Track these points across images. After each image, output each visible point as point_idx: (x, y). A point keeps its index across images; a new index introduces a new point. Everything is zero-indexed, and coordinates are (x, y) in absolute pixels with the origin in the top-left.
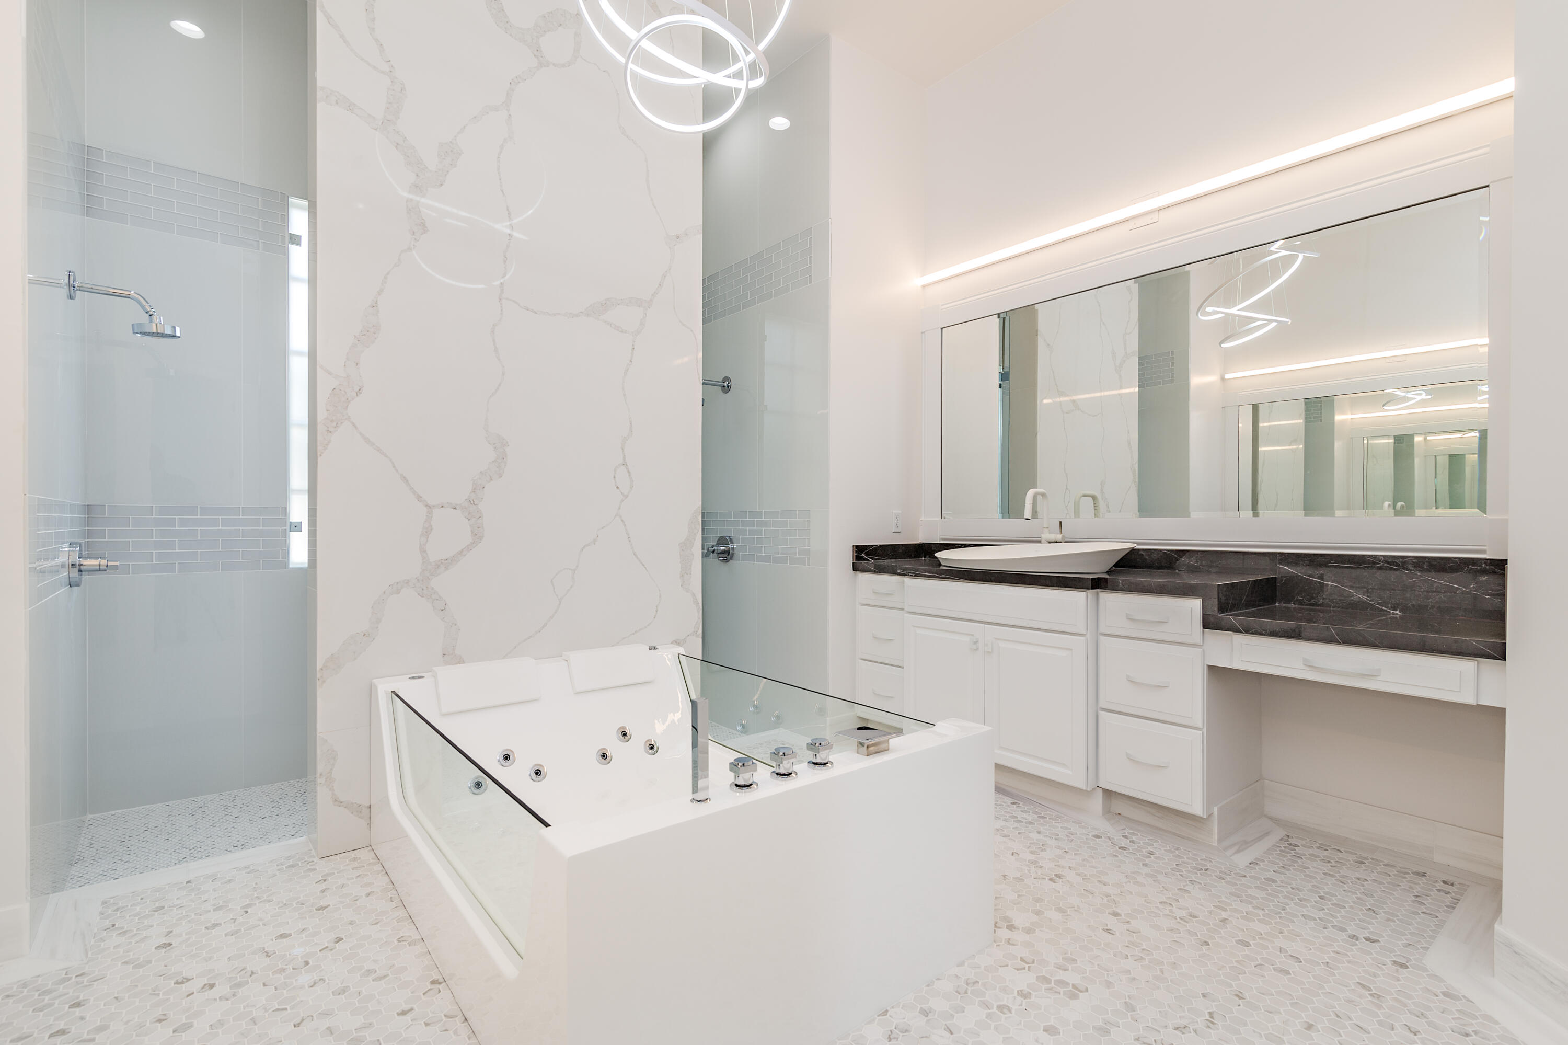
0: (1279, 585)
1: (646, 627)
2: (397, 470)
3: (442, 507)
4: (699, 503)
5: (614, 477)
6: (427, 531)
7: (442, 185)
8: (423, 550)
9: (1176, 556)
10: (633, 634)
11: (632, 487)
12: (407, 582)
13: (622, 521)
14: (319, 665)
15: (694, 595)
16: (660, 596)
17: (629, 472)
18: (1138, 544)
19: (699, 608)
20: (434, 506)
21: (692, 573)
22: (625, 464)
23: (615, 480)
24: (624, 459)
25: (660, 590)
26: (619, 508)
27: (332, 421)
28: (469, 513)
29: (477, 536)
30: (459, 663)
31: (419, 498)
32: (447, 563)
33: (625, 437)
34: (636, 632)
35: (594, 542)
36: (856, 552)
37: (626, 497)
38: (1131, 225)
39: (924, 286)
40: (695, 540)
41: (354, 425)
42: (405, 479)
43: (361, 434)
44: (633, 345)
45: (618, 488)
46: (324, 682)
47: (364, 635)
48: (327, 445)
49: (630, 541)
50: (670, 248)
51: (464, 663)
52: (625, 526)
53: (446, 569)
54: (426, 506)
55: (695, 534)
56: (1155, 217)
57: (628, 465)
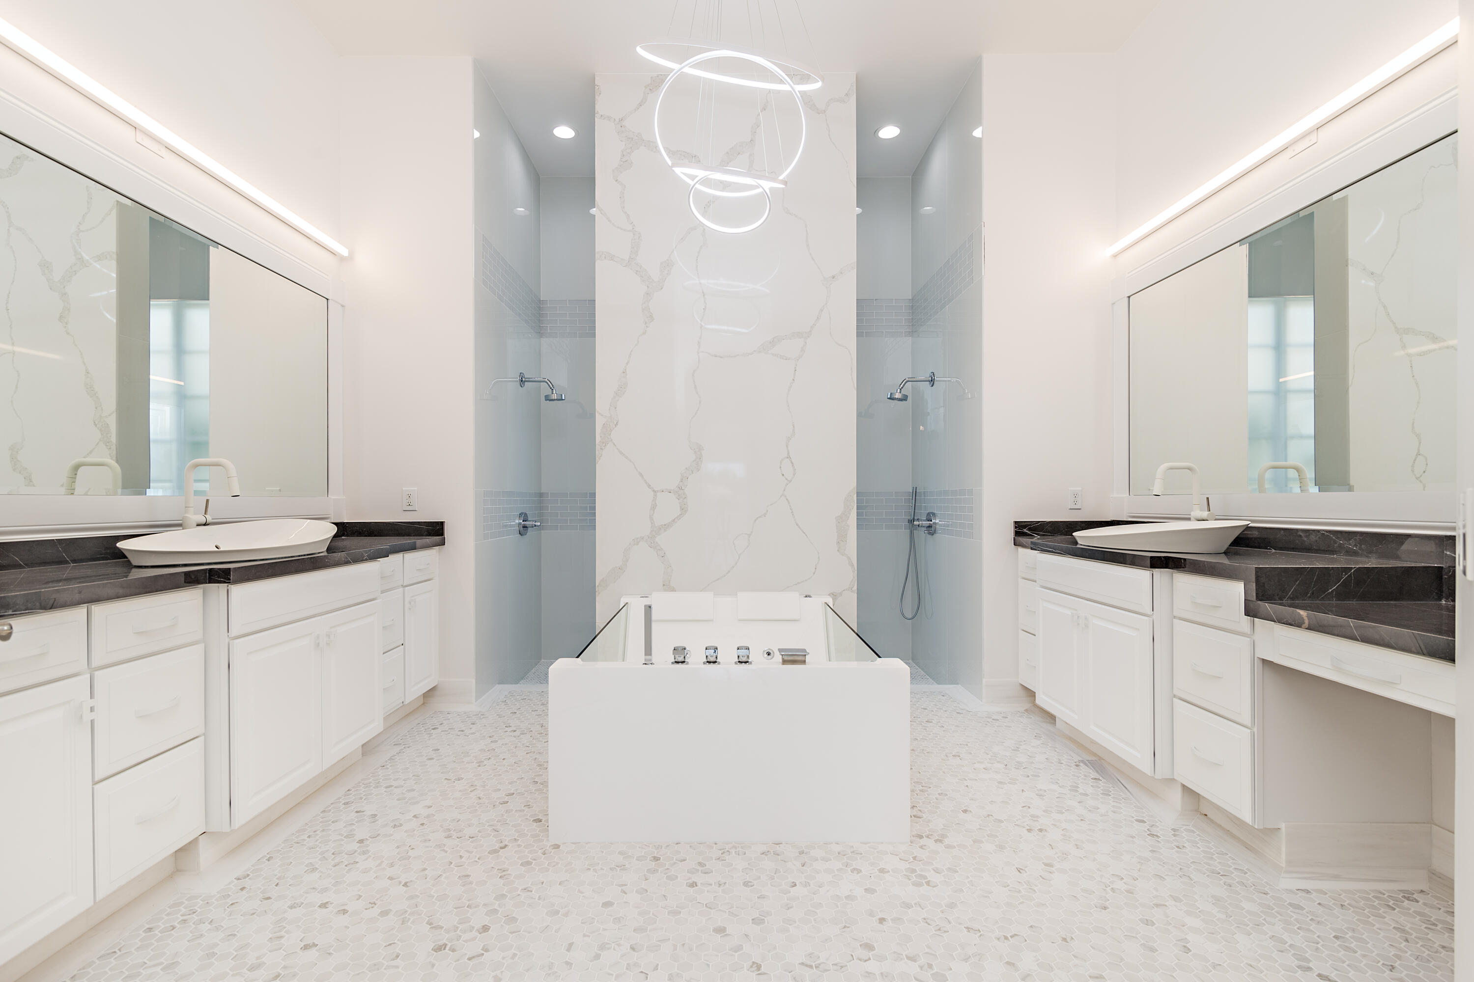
0: (1446, 577)
1: (806, 580)
2: (637, 470)
3: (663, 491)
4: (854, 484)
5: (780, 467)
6: (654, 507)
7: (662, 289)
8: (651, 519)
9: (1334, 538)
10: (796, 585)
11: (794, 474)
12: (642, 538)
13: (787, 499)
14: (597, 584)
15: (849, 558)
16: (819, 558)
17: (792, 463)
18: (1253, 521)
19: (855, 569)
20: (658, 491)
21: (847, 541)
22: (789, 457)
23: (781, 470)
24: (788, 453)
25: (818, 553)
26: (784, 490)
27: (603, 443)
28: (679, 495)
29: (684, 510)
30: (673, 591)
31: (649, 486)
32: (666, 527)
33: (789, 437)
34: (798, 583)
35: (765, 515)
36: (1016, 527)
37: (790, 481)
38: (1289, 153)
39: (1115, 256)
40: (850, 514)
41: (614, 444)
42: (641, 475)
43: (618, 449)
44: (795, 368)
45: (783, 475)
46: (599, 593)
47: (619, 568)
48: (601, 457)
49: (793, 514)
50: (827, 287)
51: (675, 591)
52: (789, 503)
53: (665, 530)
54: (653, 491)
55: (850, 510)
56: (1313, 138)
57: (791, 457)
